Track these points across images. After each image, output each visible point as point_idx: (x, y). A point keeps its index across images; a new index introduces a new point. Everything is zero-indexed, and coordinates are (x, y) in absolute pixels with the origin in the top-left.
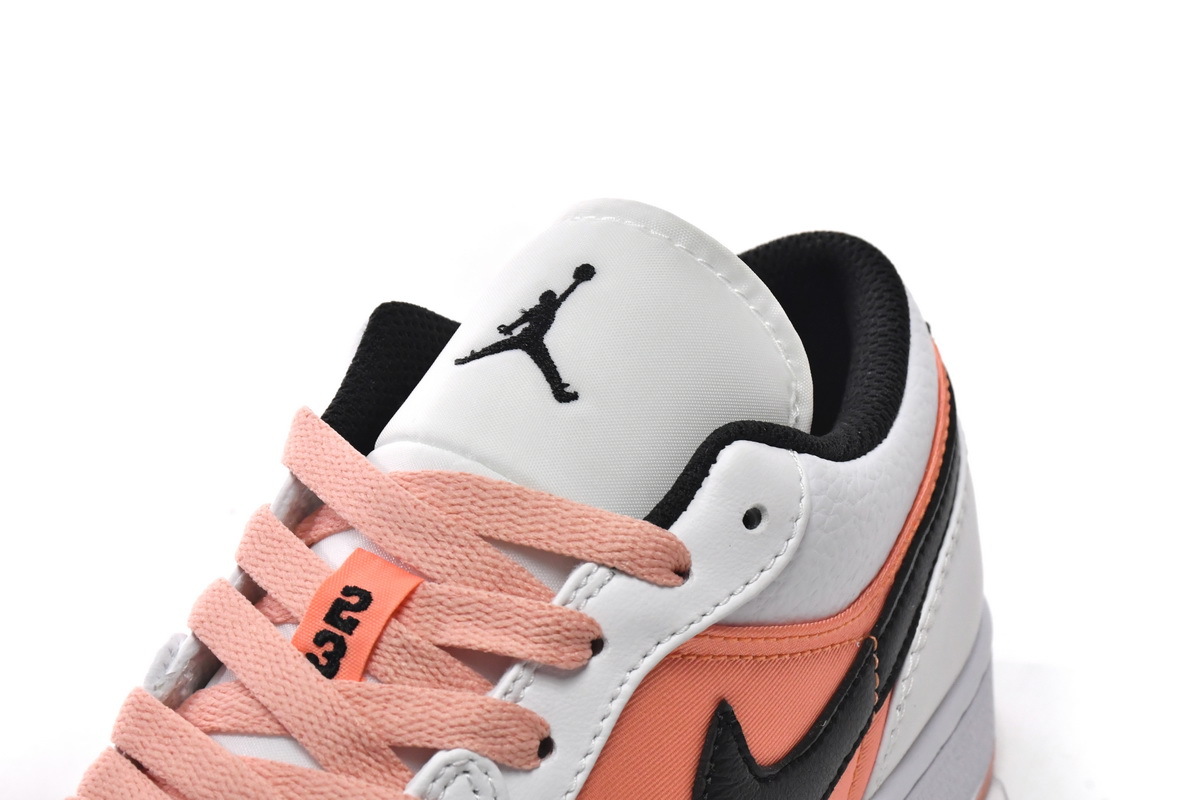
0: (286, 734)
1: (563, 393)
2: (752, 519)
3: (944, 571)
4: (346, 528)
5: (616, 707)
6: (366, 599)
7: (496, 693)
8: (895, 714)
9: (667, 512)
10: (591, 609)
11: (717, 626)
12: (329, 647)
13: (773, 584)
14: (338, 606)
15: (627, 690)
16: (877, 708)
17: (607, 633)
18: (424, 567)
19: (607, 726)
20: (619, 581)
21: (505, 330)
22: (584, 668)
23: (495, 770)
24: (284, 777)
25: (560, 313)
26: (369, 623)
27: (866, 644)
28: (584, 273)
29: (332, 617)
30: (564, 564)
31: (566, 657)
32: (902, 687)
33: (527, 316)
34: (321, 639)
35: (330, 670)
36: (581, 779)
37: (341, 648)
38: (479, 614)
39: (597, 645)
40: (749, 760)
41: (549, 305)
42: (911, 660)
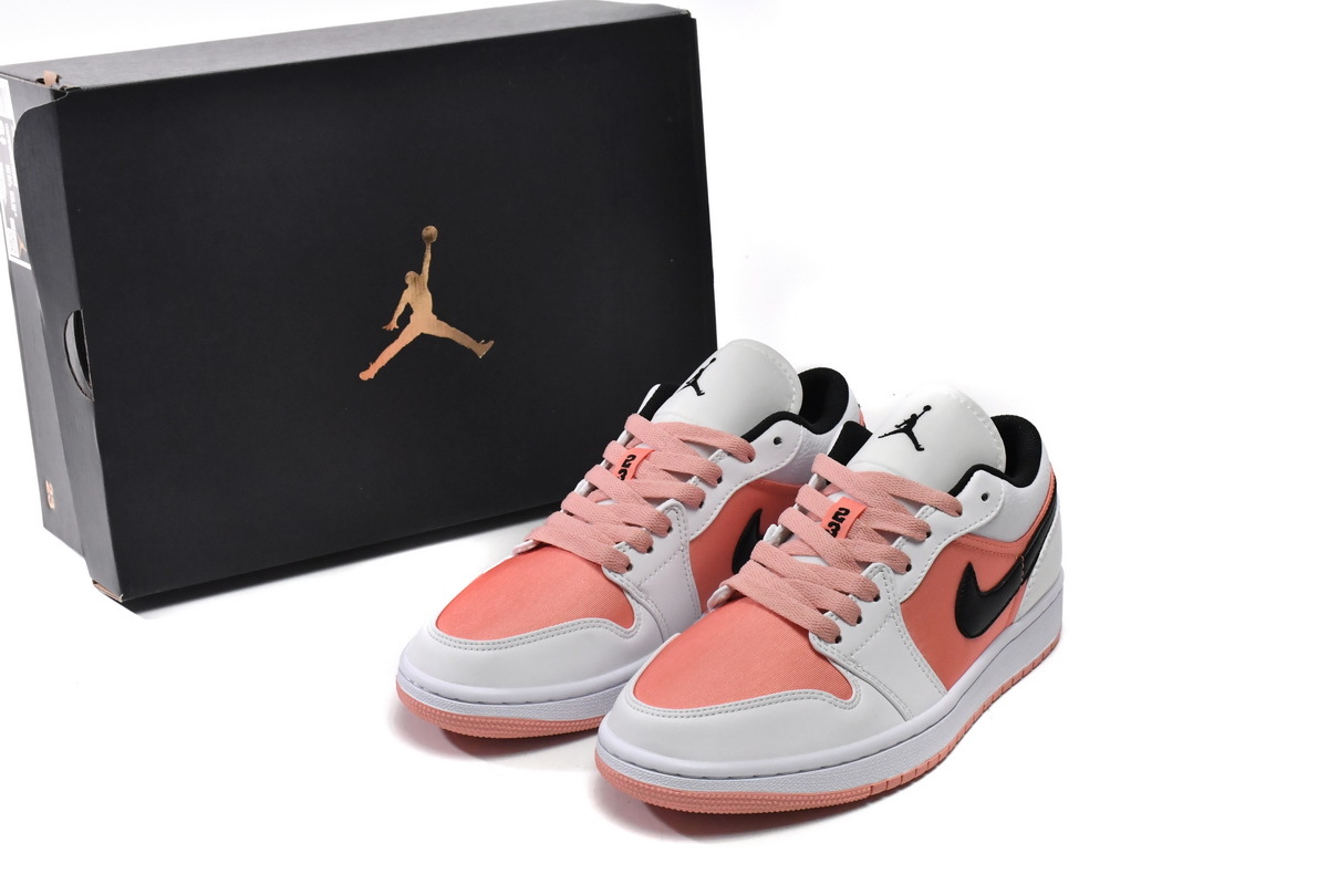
0: (818, 555)
1: (919, 448)
2: (985, 497)
3: (1049, 541)
4: (840, 490)
5: (934, 556)
6: (847, 512)
7: (894, 545)
8: (1028, 589)
9: (956, 491)
10: (927, 521)
11: (969, 534)
12: (834, 527)
13: (990, 523)
14: (837, 514)
15: (938, 551)
16: (1022, 584)
17: (932, 530)
18: (869, 503)
19: (931, 562)
20: (938, 512)
21: (897, 426)
22: (924, 541)
23: (891, 572)
24: (816, 569)
25: (918, 421)
26: (849, 520)
27: (1019, 558)
28: (927, 408)
29: (835, 517)
30: (918, 505)
31: (918, 536)
32: (1031, 580)
33: (906, 422)
34: (830, 525)
35: (834, 534)
36: (920, 580)
37: (838, 528)
38: (889, 519)
39: (929, 534)
40: (978, 588)
41: (914, 418)
42: (1035, 570)
